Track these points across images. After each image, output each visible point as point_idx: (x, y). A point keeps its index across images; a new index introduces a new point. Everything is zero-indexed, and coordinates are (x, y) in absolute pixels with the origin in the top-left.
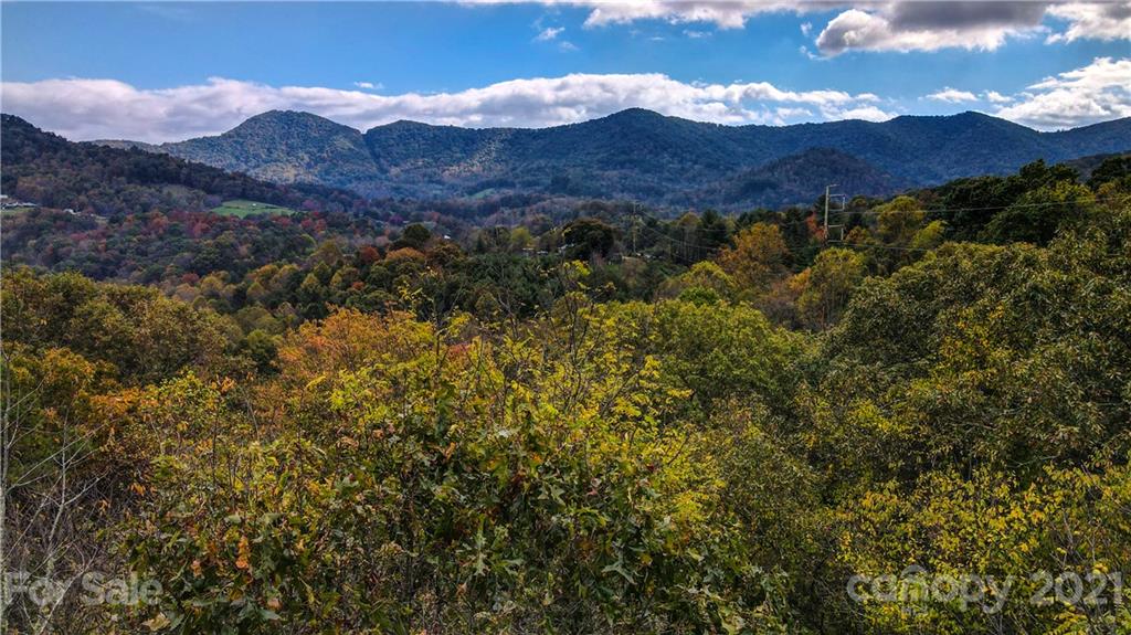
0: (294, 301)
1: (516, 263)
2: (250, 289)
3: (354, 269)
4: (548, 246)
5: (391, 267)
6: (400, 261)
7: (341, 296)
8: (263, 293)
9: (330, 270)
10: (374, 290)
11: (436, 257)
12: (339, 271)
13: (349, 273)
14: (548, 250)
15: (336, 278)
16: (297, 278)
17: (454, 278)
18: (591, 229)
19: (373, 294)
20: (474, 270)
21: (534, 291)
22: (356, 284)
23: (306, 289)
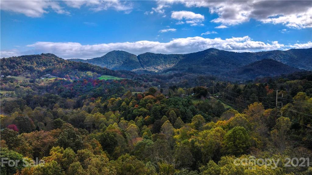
0: (120, 110)
1: (180, 101)
2: (108, 105)
3: (136, 101)
4: (189, 93)
5: (146, 101)
6: (148, 99)
7: (132, 109)
8: (111, 106)
9: (129, 101)
10: (141, 108)
11: (158, 98)
12: (132, 101)
13: (134, 102)
14: (189, 95)
15: (131, 103)
16: (120, 102)
17: (163, 105)
18: (201, 89)
19: (141, 109)
20: (168, 103)
21: (185, 109)
22: (136, 105)
23: (123, 106)
